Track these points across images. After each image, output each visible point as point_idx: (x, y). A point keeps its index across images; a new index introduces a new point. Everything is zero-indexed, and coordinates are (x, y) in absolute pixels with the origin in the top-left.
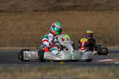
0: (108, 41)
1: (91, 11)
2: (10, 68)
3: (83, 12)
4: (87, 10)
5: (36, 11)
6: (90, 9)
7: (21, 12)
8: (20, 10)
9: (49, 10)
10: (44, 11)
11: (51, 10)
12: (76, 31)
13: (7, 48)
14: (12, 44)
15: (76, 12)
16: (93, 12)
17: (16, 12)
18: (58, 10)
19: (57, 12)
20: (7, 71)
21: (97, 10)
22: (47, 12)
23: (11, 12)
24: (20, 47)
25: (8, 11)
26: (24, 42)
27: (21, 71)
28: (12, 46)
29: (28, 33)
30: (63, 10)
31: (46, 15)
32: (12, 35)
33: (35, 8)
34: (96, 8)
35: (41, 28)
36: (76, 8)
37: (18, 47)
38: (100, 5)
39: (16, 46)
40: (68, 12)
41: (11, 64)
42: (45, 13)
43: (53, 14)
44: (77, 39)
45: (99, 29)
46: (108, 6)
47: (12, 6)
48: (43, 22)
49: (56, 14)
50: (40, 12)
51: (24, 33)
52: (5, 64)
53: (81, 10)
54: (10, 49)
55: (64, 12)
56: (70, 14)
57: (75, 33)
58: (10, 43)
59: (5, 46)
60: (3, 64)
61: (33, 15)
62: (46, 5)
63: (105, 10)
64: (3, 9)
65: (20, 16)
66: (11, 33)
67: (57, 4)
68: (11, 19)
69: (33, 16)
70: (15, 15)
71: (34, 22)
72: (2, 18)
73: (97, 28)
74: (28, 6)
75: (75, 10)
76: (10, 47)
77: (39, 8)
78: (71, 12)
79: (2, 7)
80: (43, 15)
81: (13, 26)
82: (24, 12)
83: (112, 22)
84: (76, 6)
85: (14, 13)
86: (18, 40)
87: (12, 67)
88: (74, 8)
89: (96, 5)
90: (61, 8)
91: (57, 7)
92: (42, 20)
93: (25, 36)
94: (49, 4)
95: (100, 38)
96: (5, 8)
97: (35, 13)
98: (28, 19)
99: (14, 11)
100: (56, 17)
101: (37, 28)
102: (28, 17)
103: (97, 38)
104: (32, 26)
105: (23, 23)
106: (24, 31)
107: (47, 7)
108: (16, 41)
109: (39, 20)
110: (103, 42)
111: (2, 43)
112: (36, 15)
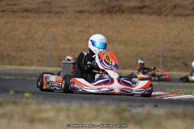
1: (166, 15)
3: (155, 17)
4: (160, 14)
5: (81, 12)
6: (165, 13)
7: (57, 13)
8: (57, 10)
9: (102, 12)
10: (94, 13)
11: (105, 11)
12: (142, 46)
13: (33, 68)
15: (143, 17)
16: (169, 17)
17: (50, 12)
18: (116, 12)
19: (114, 15)
21: (176, 15)
22: (98, 15)
23: (43, 13)
24: (53, 66)
25: (37, 11)
26: (60, 60)
28: (42, 66)
30: (123, 12)
31: (96, 18)
32: (42, 48)
33: (80, 8)
34: (175, 11)
36: (145, 10)
37: (50, 66)
38: (180, 7)
39: (47, 66)
40: (130, 15)
42: (94, 17)
43: (107, 18)
45: (178, 44)
46: (193, 9)
47: (45, 2)
48: (91, 30)
49: (112, 18)
50: (86, 15)
51: (62, 46)
53: (151, 14)
54: (36, 70)
55: (124, 16)
56: (133, 19)
57: (140, 49)
59: (31, 65)
61: (77, 18)
62: (96, 4)
63: (188, 15)
64: (31, 6)
65: (55, 20)
66: (41, 45)
67: (115, 3)
68: (42, 23)
69: (75, 20)
70: (48, 17)
71: (77, 29)
72: (28, 21)
73: (175, 43)
74: (69, 5)
75: (142, 13)
76: (37, 66)
77: (86, 8)
78: (135, 16)
79: (30, 4)
80: (92, 18)
81: (45, 34)
82: (62, 13)
84: (143, 7)
85: (47, 15)
86: (50, 56)
88: (141, 9)
89: (175, 7)
90: (120, 9)
91: (113, 7)
92: (89, 26)
93: (63, 50)
94: (102, 3)
95: (179, 59)
96: (35, 6)
97: (79, 15)
98: (68, 24)
99: (48, 11)
100: (111, 23)
101: (81, 39)
102: (68, 22)
103: (174, 57)
104: (73, 35)
105: (60, 30)
106: (61, 42)
107: (99, 7)
108: (47, 58)
109: (85, 27)
110: (183, 65)
111: (26, 59)
112: (81, 18)
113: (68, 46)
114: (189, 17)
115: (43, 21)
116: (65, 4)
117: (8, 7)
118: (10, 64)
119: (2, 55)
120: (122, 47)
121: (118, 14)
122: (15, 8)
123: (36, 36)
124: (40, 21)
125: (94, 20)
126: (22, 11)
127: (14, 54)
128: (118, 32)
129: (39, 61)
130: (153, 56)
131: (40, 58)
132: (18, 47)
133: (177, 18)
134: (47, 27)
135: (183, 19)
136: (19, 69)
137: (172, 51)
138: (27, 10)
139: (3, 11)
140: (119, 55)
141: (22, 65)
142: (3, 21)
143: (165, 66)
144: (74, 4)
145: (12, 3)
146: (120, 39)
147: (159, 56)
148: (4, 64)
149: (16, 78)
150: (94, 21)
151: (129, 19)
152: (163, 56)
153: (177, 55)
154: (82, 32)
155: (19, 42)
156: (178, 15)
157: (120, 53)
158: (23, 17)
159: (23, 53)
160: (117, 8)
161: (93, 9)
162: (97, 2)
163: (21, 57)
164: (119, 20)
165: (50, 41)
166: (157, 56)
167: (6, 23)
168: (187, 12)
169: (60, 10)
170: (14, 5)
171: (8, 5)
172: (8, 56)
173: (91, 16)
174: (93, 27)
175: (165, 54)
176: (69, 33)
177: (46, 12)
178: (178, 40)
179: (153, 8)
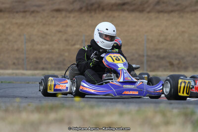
0: (176, 62)
1: (149, 12)
3: (136, 14)
4: (142, 11)
5: (58, 10)
6: (148, 10)
7: (33, 12)
8: (33, 9)
10: (71, 11)
11: (84, 9)
13: (9, 71)
14: (16, 65)
15: (125, 14)
16: (153, 15)
17: (25, 12)
18: (95, 10)
19: (93, 14)
21: (159, 12)
22: (77, 14)
23: (17, 12)
24: (30, 69)
25: (11, 11)
26: (37, 62)
28: (18, 69)
29: (44, 47)
30: (103, 10)
31: (74, 17)
32: (17, 50)
33: (56, 7)
34: (158, 8)
35: (66, 40)
36: (126, 7)
37: (27, 70)
38: (164, 3)
39: (23, 69)
40: (110, 13)
42: (72, 15)
43: (86, 17)
45: (162, 42)
46: (177, 5)
47: (19, 1)
48: (70, 30)
49: (91, 17)
50: (64, 14)
51: (38, 47)
53: (133, 11)
54: (13, 74)
55: (104, 14)
56: (114, 17)
58: (14, 64)
59: (6, 68)
61: (53, 17)
62: (74, 1)
63: (172, 11)
64: (4, 6)
65: (30, 19)
66: (16, 47)
68: (16, 23)
69: (52, 19)
70: (23, 17)
71: (54, 29)
73: (159, 41)
74: (45, 3)
75: (124, 10)
76: (13, 69)
77: (62, 6)
78: (116, 14)
79: (3, 3)
80: (69, 17)
81: (20, 35)
82: (38, 12)
83: (183, 32)
84: (124, 4)
85: (21, 14)
86: (27, 58)
88: (121, 6)
89: (158, 3)
90: (99, 6)
91: (92, 5)
92: (67, 26)
93: (40, 52)
95: (163, 58)
96: (8, 6)
97: (55, 14)
98: (44, 24)
99: (22, 10)
100: (90, 22)
101: (59, 40)
102: (44, 21)
103: (158, 57)
104: (51, 35)
105: (36, 30)
106: (38, 44)
107: (77, 5)
108: (23, 60)
109: (63, 27)
110: (168, 64)
112: (57, 17)
114: (173, 14)
115: (17, 21)
116: (40, 3)
121: (97, 12)
123: (11, 38)
124: (14, 21)
125: (72, 19)
130: (136, 56)
131: (16, 61)
133: (161, 15)
134: (21, 28)
135: (166, 16)
137: (156, 50)
143: (150, 66)
144: (50, 2)
147: (143, 56)
149: (2, 82)
151: (110, 17)
152: (147, 56)
153: (162, 54)
154: (60, 32)
156: (162, 12)
160: (96, 6)
161: (71, 7)
165: (26, 42)
166: (140, 55)
168: (170, 8)
173: (68, 15)
174: (71, 26)
175: (149, 54)
176: (46, 34)
177: (20, 12)
178: (162, 38)
179: (134, 4)
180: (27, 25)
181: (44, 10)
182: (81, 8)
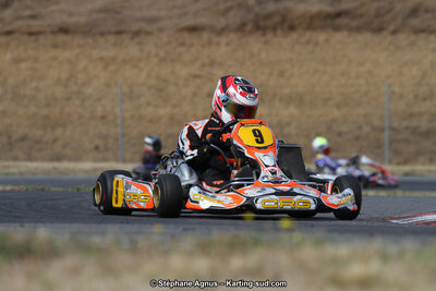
1: (394, 32)
2: (96, 240)
3: (366, 37)
4: (379, 30)
5: (193, 29)
6: (391, 28)
7: (137, 33)
8: (135, 27)
9: (241, 28)
10: (222, 31)
11: (249, 27)
12: (338, 106)
13: (87, 165)
14: (99, 151)
15: (339, 36)
16: (402, 38)
17: (119, 33)
18: (274, 29)
19: (270, 36)
20: (86, 249)
21: (417, 31)
22: (233, 37)
23: (102, 34)
24: (132, 161)
25: (90, 31)
27: (134, 249)
28: (105, 160)
29: (162, 112)
30: (292, 28)
31: (228, 44)
32: (103, 117)
33: (189, 22)
34: (415, 22)
35: (210, 95)
36: (339, 21)
37: (124, 161)
38: (427, 11)
39: (117, 161)
40: (308, 34)
41: (100, 223)
42: (223, 40)
43: (255, 43)
44: (340, 134)
45: (424, 99)
47: (105, 10)
48: (219, 73)
49: (266, 43)
50: (205, 36)
51: (148, 111)
52: (77, 225)
53: (358, 29)
54: (95, 170)
55: (294, 36)
56: (317, 44)
57: (336, 113)
59: (78, 159)
60: (70, 222)
61: (182, 44)
62: (228, 10)
64: (73, 20)
65: (133, 50)
66: (99, 110)
67: (271, 7)
68: (102, 59)
69: (180, 49)
70: (115, 45)
71: (183, 71)
72: (67, 54)
73: (416, 97)
74: (163, 13)
75: (337, 29)
76: (96, 160)
77: (203, 20)
78: (321, 37)
79: (71, 14)
80: (218, 44)
81: (108, 85)
82: (148, 33)
84: (339, 15)
85: (111, 38)
86: (123, 135)
87: (103, 234)
88: (332, 20)
89: (414, 12)
90: (284, 20)
91: (268, 16)
92: (212, 64)
93: (151, 121)
94: (240, 6)
95: (427, 134)
96: (83, 20)
97: (186, 36)
98: (163, 60)
99: (113, 29)
100: (263, 55)
101: (195, 95)
102: (162, 54)
103: (415, 131)
104: (176, 84)
105: (144, 74)
106: (148, 104)
107: (234, 18)
108: (116, 140)
109: (203, 65)
111: (65, 146)
112: (192, 45)
113: (164, 111)
115: (104, 53)
116: (153, 13)
117: (20, 23)
118: (30, 158)
119: (9, 137)
120: (293, 110)
121: (279, 32)
122: (36, 25)
123: (89, 91)
124: (96, 53)
126: (53, 32)
127: (38, 133)
128: (282, 74)
129: (97, 148)
130: (367, 129)
131: (100, 142)
132: (47, 117)
133: (421, 38)
134: (112, 68)
136: (55, 169)
137: (411, 115)
138: (64, 30)
139: (9, 33)
140: (286, 130)
141: (59, 158)
142: (8, 56)
143: (396, 152)
144: (176, 11)
145: (28, 13)
146: (286, 91)
147: (382, 130)
148: (15, 159)
149: (78, 189)
150: (223, 49)
151: (308, 42)
152: (392, 129)
153: (424, 124)
154: (196, 76)
155: (48, 105)
156: (423, 31)
157: (288, 124)
158: (55, 46)
159: (59, 132)
160: (277, 19)
161: (223, 22)
162: (229, 4)
163: (55, 141)
164: (282, 48)
165: (122, 101)
166: (374, 128)
167: (16, 61)
169: (143, 26)
170: (33, 17)
171: (19, 18)
172: (23, 139)
173: (215, 39)
174: (221, 64)
175: (395, 124)
176: (166, 81)
177: (110, 33)
178: (424, 90)
179: (361, 16)
180: (125, 62)
181: (161, 30)
182: (244, 25)
